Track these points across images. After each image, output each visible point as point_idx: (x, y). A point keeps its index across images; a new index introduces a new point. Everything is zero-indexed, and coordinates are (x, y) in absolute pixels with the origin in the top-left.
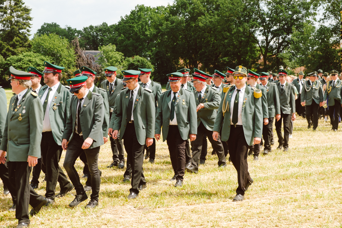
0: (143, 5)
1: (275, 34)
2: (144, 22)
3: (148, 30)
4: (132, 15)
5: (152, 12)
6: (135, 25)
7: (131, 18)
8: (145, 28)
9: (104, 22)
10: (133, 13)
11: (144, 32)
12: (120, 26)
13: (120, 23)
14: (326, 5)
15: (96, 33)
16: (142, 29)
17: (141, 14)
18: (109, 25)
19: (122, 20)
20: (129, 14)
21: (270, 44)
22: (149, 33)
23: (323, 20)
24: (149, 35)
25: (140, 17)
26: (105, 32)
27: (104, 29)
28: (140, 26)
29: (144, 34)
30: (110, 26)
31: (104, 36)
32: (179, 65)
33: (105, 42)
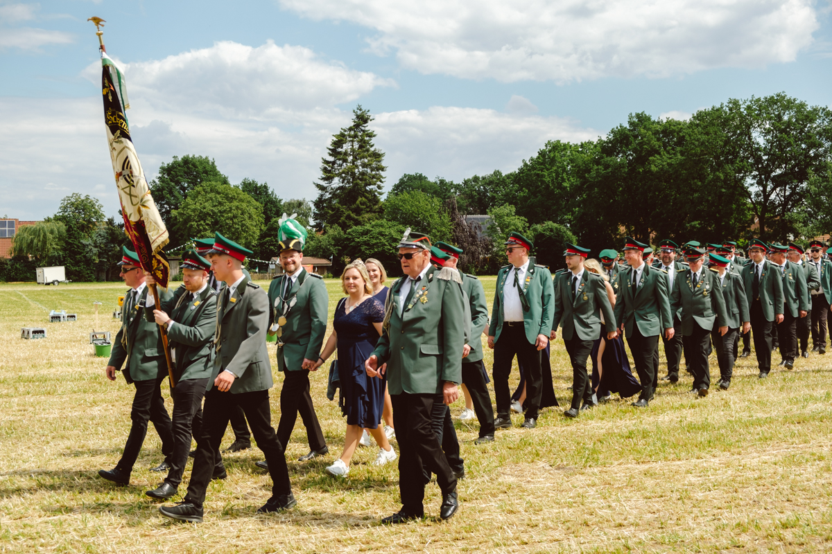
0: (559, 141)
2: (560, 167)
3: (567, 180)
5: (573, 152)
6: (546, 173)
7: (538, 162)
8: (562, 178)
10: (542, 154)
11: (561, 183)
12: (521, 175)
13: (521, 171)
15: (484, 188)
16: (556, 179)
17: (555, 155)
18: (503, 175)
19: (526, 165)
20: (535, 155)
22: (568, 185)
24: (568, 188)
25: (553, 161)
26: (497, 185)
27: (496, 181)
28: (554, 174)
29: (560, 186)
31: (496, 192)
32: (618, 234)
33: (497, 201)
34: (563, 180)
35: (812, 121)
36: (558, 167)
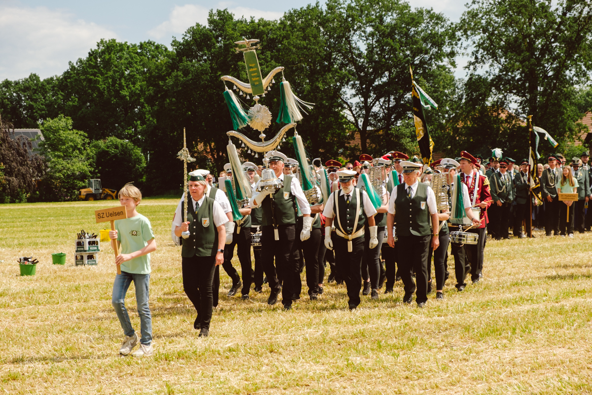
0: (114, 40)
1: (381, 92)
2: (118, 72)
3: (125, 88)
4: (93, 59)
5: (132, 54)
6: (100, 79)
7: (90, 64)
8: (120, 84)
9: (34, 73)
10: (93, 55)
11: (119, 91)
12: (69, 80)
13: (67, 75)
16: (113, 85)
17: (111, 57)
18: (42, 80)
19: (73, 68)
20: (85, 57)
21: (372, 110)
22: (128, 94)
24: (128, 97)
25: (107, 64)
26: (35, 91)
27: (33, 86)
28: (110, 80)
29: (117, 94)
30: (44, 80)
34: (121, 87)
36: (115, 72)
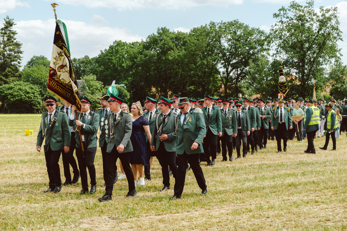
0: (120, 41)
1: (235, 66)
2: (121, 55)
3: (124, 62)
4: (111, 50)
5: (128, 47)
6: (113, 58)
7: (109, 52)
9: (86, 55)
10: (111, 47)
11: (121, 64)
12: (100, 59)
13: (100, 57)
14: (278, 42)
15: (79, 65)
16: (119, 61)
17: (118, 49)
18: (90, 58)
19: (102, 53)
20: (108, 48)
21: (230, 75)
22: (125, 65)
23: (275, 54)
24: (125, 67)
25: (117, 51)
26: (86, 64)
27: (86, 61)
28: (118, 59)
29: (121, 66)
31: (86, 67)
32: (151, 92)
33: (87, 73)
34: (123, 62)
35: (251, 35)
36: (120, 55)
